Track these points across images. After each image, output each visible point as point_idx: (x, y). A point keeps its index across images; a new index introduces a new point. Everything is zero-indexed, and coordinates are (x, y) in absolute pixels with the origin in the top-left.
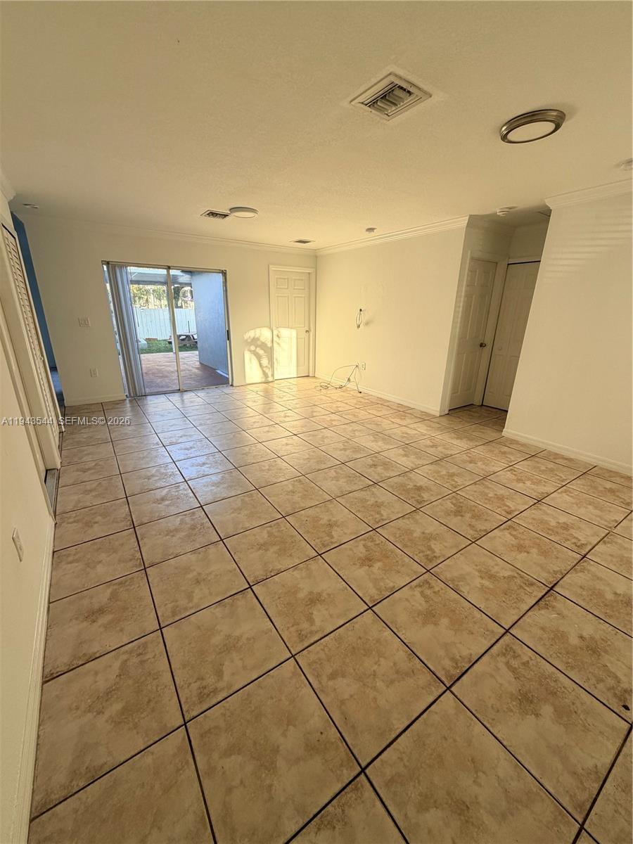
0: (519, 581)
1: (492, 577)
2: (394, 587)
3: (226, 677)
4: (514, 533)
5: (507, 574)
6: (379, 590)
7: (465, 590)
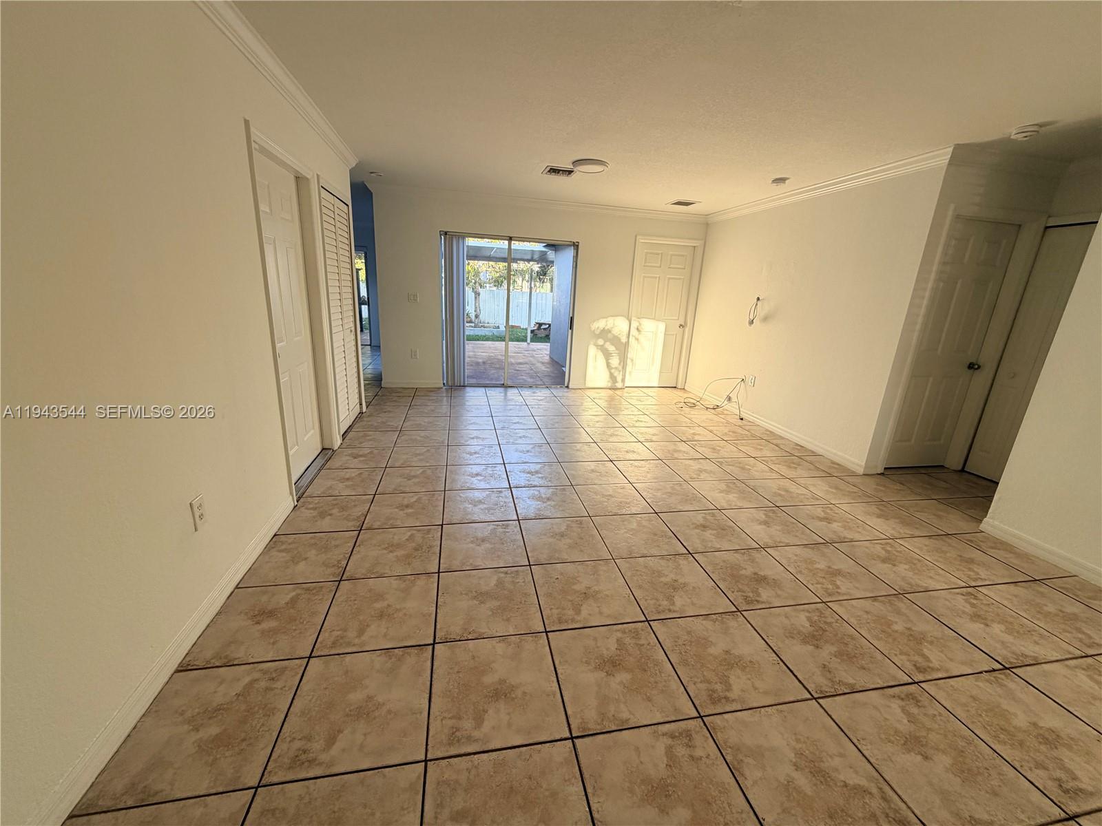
0: (875, 804)
1: (820, 774)
2: (627, 720)
3: (335, 750)
4: (915, 710)
5: (853, 779)
6: (603, 716)
7: (751, 774)
